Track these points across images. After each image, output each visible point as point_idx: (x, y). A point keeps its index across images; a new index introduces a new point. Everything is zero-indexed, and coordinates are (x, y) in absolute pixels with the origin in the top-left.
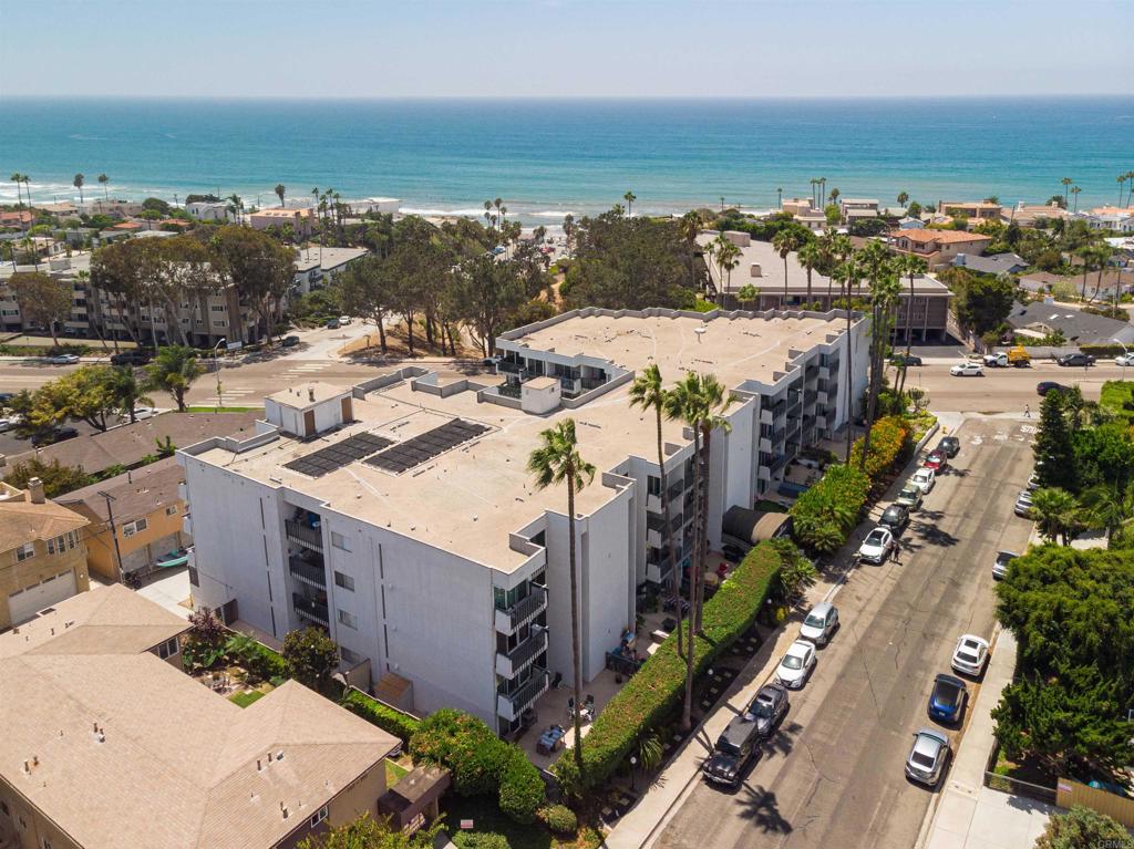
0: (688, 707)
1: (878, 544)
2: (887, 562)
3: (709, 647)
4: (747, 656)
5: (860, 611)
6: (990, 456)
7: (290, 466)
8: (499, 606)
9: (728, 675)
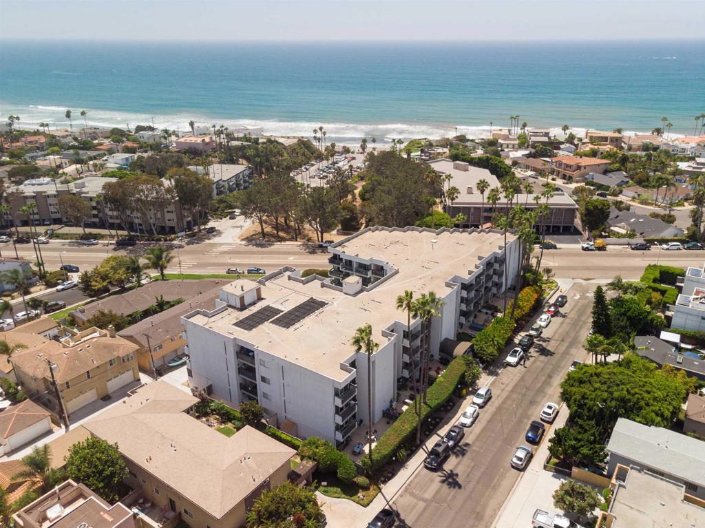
0: (418, 435)
1: (516, 356)
2: (519, 366)
3: (429, 409)
4: (447, 411)
5: (503, 390)
6: (581, 306)
7: (236, 324)
8: (336, 394)
9: (438, 420)
